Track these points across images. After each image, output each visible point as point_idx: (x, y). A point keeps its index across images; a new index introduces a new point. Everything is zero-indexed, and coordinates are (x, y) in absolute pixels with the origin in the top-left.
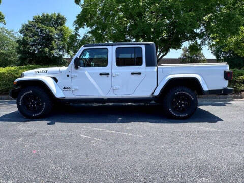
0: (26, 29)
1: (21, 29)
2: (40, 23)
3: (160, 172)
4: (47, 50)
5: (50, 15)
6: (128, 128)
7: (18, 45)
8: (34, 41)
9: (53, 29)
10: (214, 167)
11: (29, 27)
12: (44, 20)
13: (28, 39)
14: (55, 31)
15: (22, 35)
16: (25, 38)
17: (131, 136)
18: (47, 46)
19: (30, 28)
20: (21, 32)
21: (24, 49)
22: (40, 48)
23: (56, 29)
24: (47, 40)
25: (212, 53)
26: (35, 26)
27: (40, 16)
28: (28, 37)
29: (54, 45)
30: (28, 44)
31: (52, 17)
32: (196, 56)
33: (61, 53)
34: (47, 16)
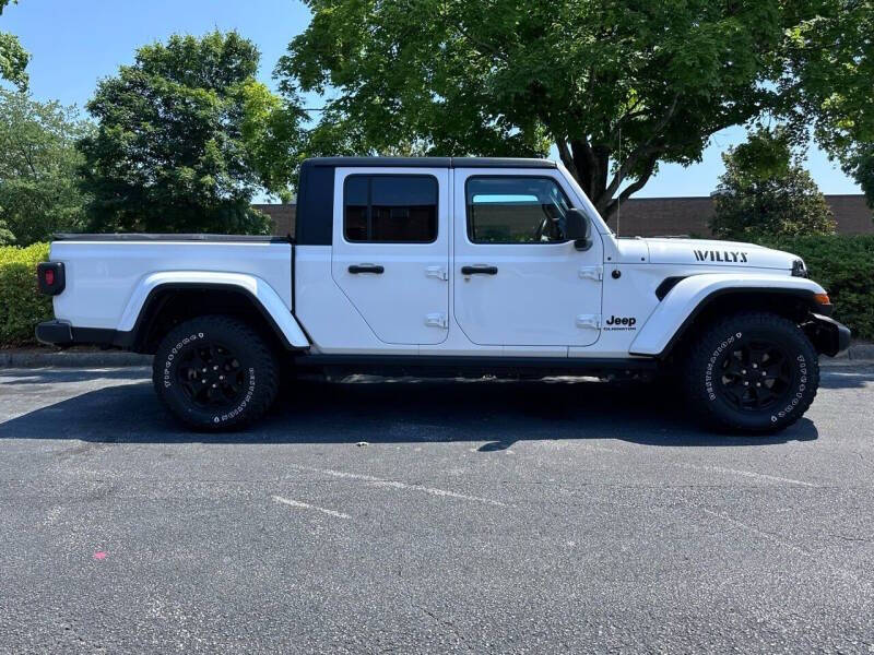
0: (112, 99)
1: (93, 98)
2: (163, 73)
3: (540, 634)
4: (187, 173)
5: (198, 42)
6: (455, 472)
7: (81, 159)
8: (141, 142)
9: (211, 96)
10: (751, 623)
11: (122, 89)
12: (177, 62)
13: (117, 135)
14: (219, 102)
15: (97, 121)
16: (108, 131)
17: (460, 501)
18: (189, 159)
19: (126, 96)
20: (94, 108)
21: (105, 172)
22: (165, 168)
23: (222, 93)
24: (189, 137)
25: (845, 169)
26: (143, 86)
27: (165, 45)
28: (119, 128)
29: (216, 154)
30: (120, 155)
31: (206, 49)
32: (782, 184)
33: (241, 186)
34: (190, 47)
